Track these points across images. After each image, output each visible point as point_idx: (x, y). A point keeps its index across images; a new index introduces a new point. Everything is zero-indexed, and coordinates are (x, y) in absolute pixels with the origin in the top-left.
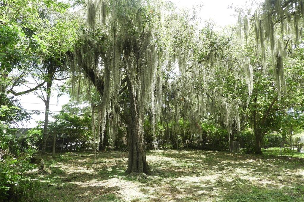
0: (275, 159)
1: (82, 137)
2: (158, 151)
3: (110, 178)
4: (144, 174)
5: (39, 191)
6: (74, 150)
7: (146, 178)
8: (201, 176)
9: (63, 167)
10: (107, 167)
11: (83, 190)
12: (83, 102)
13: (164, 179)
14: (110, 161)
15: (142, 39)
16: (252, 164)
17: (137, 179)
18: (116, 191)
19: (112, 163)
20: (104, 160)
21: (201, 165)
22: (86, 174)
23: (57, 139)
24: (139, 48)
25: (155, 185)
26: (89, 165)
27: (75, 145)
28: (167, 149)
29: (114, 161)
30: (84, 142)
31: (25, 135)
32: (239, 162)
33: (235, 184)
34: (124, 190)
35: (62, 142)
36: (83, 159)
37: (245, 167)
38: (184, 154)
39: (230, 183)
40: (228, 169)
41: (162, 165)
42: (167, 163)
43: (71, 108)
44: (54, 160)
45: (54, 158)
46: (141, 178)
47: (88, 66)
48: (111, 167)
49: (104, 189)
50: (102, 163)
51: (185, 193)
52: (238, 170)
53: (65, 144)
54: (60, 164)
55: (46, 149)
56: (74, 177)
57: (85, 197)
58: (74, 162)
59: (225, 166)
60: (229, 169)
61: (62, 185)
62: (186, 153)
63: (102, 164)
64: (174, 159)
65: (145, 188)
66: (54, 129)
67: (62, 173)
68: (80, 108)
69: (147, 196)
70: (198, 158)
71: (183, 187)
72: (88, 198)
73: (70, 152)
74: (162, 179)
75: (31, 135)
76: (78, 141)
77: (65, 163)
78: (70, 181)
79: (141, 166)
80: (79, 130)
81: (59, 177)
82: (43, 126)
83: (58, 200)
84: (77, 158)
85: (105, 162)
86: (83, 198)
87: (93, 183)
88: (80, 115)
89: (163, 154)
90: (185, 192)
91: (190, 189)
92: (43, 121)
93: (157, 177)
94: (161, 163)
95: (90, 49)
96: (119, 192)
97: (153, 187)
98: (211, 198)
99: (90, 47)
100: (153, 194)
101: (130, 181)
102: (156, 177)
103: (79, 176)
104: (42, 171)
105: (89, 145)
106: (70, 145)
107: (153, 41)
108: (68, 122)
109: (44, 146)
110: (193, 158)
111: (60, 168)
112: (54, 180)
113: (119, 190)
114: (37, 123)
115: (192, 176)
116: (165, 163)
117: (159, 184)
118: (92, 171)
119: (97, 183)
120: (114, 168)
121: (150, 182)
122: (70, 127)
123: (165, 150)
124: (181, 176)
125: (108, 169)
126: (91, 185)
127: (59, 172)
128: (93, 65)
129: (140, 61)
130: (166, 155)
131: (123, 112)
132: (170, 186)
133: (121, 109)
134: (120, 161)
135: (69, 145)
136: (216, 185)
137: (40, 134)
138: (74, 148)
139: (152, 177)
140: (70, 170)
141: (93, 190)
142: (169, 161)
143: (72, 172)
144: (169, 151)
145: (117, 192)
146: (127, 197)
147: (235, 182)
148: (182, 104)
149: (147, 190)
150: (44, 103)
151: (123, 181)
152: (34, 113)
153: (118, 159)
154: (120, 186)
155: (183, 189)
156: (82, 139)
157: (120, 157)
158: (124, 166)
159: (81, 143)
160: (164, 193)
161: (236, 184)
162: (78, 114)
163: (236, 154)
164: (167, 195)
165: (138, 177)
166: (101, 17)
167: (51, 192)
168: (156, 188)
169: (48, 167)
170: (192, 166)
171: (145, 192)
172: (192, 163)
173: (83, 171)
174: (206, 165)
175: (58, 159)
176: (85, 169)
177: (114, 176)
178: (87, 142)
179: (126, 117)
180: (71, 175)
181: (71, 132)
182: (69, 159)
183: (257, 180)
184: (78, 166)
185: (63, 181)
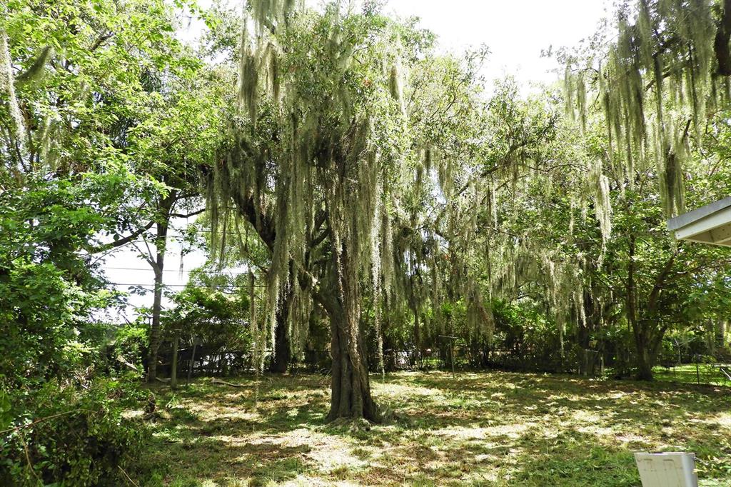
0: (680, 391)
1: (235, 344)
2: (406, 374)
3: (292, 430)
4: (365, 421)
5: (149, 452)
6: (218, 371)
7: (368, 430)
8: (492, 425)
9: (194, 407)
10: (287, 408)
11: (236, 451)
12: (238, 262)
13: (408, 432)
14: (295, 396)
15: (351, 136)
16: (617, 402)
17: (349, 431)
18: (303, 454)
19: (299, 401)
20: (283, 394)
21: (499, 403)
22: (243, 421)
23: (179, 348)
24: (345, 157)
25: (385, 443)
26: (248, 404)
27: (220, 361)
28: (430, 368)
29: (305, 396)
30: (239, 354)
31: (113, 340)
32: (589, 397)
33: (559, 443)
34: (320, 452)
35: (192, 355)
36: (236, 393)
37: (599, 407)
38: (466, 381)
39: (550, 440)
40: (557, 411)
41: (410, 403)
42: (422, 400)
43: (210, 277)
44: (174, 393)
45: (174, 389)
46: (357, 428)
47: (243, 194)
48: (297, 408)
49: (278, 449)
50: (279, 399)
51: (447, 458)
52: (580, 415)
53: (197, 359)
54: (187, 401)
55: (156, 370)
56: (216, 427)
57: (239, 463)
58: (217, 398)
59: (554, 405)
60: (561, 413)
61: (193, 442)
62: (472, 378)
63: (278, 402)
64: (440, 392)
65: (364, 448)
66: (173, 326)
67: (192, 420)
68: (230, 277)
69: (365, 463)
70: (496, 390)
71: (445, 448)
72: (245, 465)
73: (210, 376)
74: (402, 432)
75: (124, 340)
76: (226, 352)
77: (198, 401)
78: (209, 433)
79: (359, 405)
80: (227, 327)
81: (187, 427)
82: (150, 318)
83: (187, 468)
84: (224, 389)
85: (285, 397)
86: (236, 466)
87: (256, 438)
88: (230, 292)
89: (418, 381)
90: (446, 456)
91: (459, 452)
92: (149, 308)
93: (392, 428)
94: (409, 401)
95: (247, 159)
96: (309, 455)
97: (381, 446)
98: (498, 469)
99: (245, 153)
100: (378, 460)
101: (333, 435)
102: (390, 427)
103: (227, 426)
104: (152, 415)
105: (250, 360)
106: (209, 361)
107: (371, 141)
108: (204, 308)
109: (152, 363)
110: (484, 389)
111: (188, 409)
112: (177, 432)
113: (309, 451)
114: (137, 313)
115: (469, 427)
116: (418, 399)
117: (394, 440)
118: (256, 415)
119: (264, 438)
120: (303, 409)
121: (375, 438)
122: (207, 321)
123: (424, 371)
124: (445, 427)
125: (289, 412)
126: (253, 443)
127: (187, 417)
128: (252, 191)
129: (347, 183)
130: (423, 383)
131: (318, 288)
132: (417, 445)
133: (315, 280)
134: (317, 396)
135: (206, 361)
136: (518, 443)
137: (144, 337)
138: (218, 369)
139: (381, 428)
140: (210, 414)
141: (255, 451)
142: (428, 396)
143: (213, 418)
144: (433, 374)
145: (304, 456)
146: (324, 465)
147: (563, 438)
148: (448, 268)
149: (366, 452)
150: (152, 268)
151: (320, 435)
152: (133, 292)
153: (313, 392)
154: (311, 445)
155: (445, 451)
156: (235, 347)
157: (318, 387)
158: (324, 406)
159: (233, 358)
160: (400, 458)
161: (562, 443)
162: (227, 291)
163: (591, 380)
164: (408, 461)
165: (351, 427)
166: (269, 82)
167: (173, 454)
168: (387, 449)
169: (162, 407)
170: (476, 407)
171: (361, 455)
172: (480, 400)
173: (236, 415)
174: (511, 403)
175: (183, 391)
176: (240, 411)
177: (301, 425)
178: (246, 354)
179: (324, 299)
180: (211, 423)
181: (211, 332)
182: (206, 393)
183: (613, 435)
184: (227, 406)
185: (195, 433)
